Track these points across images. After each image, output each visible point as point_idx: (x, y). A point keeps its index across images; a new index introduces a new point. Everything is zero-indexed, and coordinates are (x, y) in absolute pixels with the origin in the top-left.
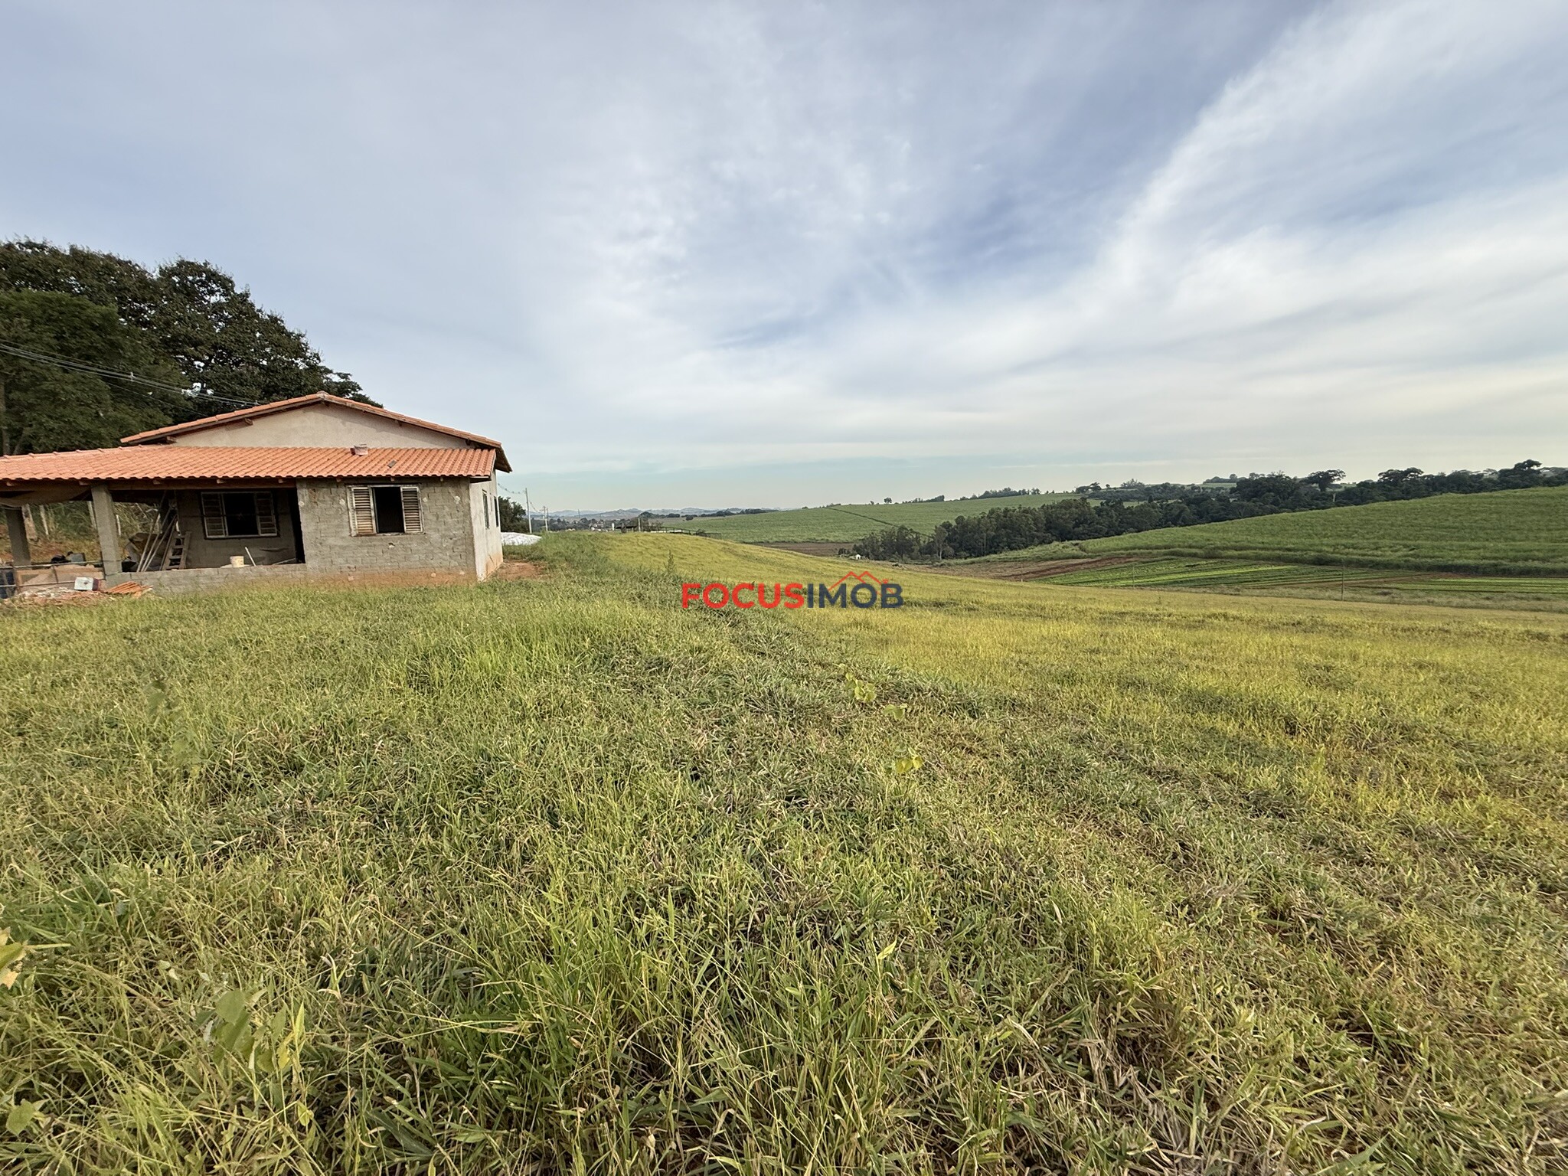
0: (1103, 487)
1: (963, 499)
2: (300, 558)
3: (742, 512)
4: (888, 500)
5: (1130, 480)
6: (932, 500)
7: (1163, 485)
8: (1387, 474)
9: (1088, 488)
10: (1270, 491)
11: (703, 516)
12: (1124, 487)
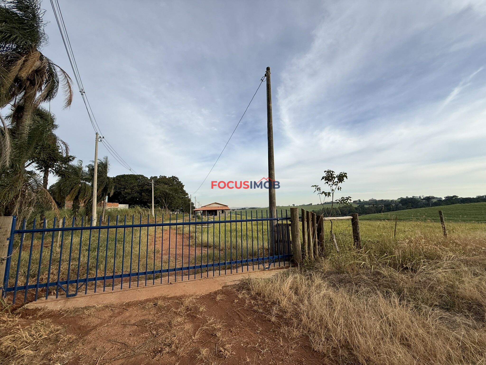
0: (362, 201)
1: (318, 204)
2: (217, 215)
3: (249, 208)
4: (294, 205)
5: (372, 198)
6: (308, 205)
7: (381, 200)
8: (447, 197)
9: (357, 201)
10: (410, 203)
11: (237, 209)
12: (370, 200)
